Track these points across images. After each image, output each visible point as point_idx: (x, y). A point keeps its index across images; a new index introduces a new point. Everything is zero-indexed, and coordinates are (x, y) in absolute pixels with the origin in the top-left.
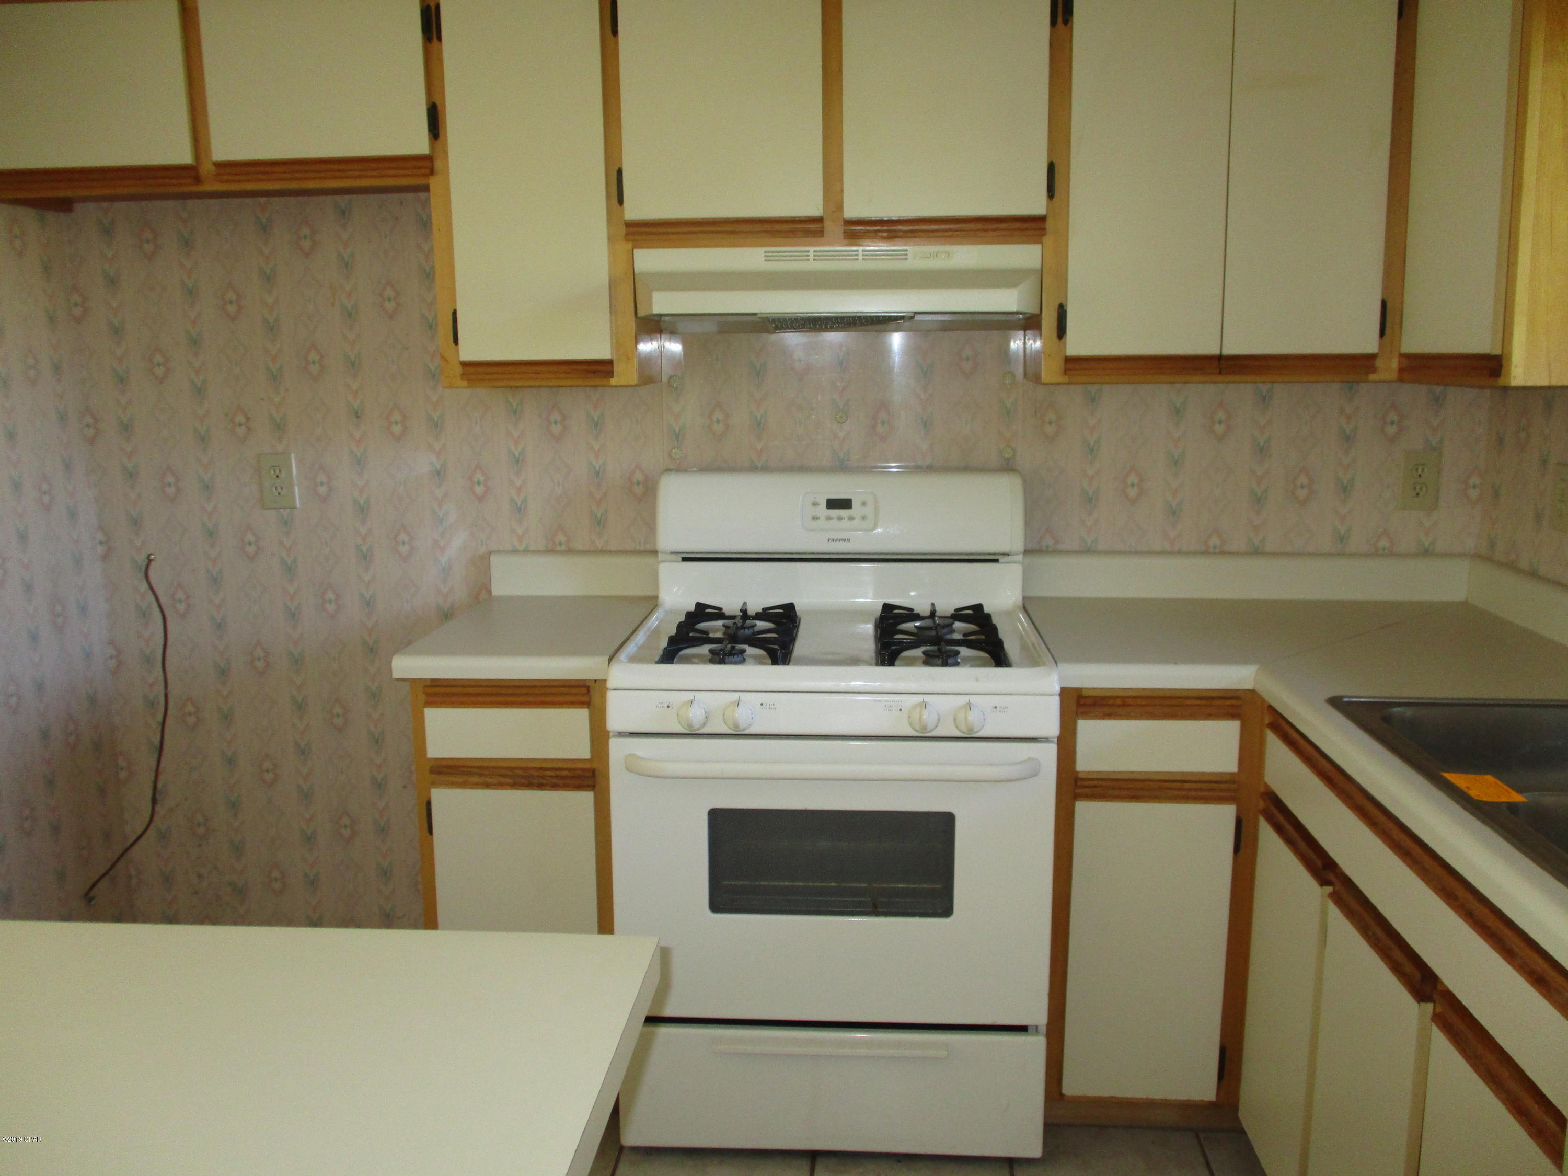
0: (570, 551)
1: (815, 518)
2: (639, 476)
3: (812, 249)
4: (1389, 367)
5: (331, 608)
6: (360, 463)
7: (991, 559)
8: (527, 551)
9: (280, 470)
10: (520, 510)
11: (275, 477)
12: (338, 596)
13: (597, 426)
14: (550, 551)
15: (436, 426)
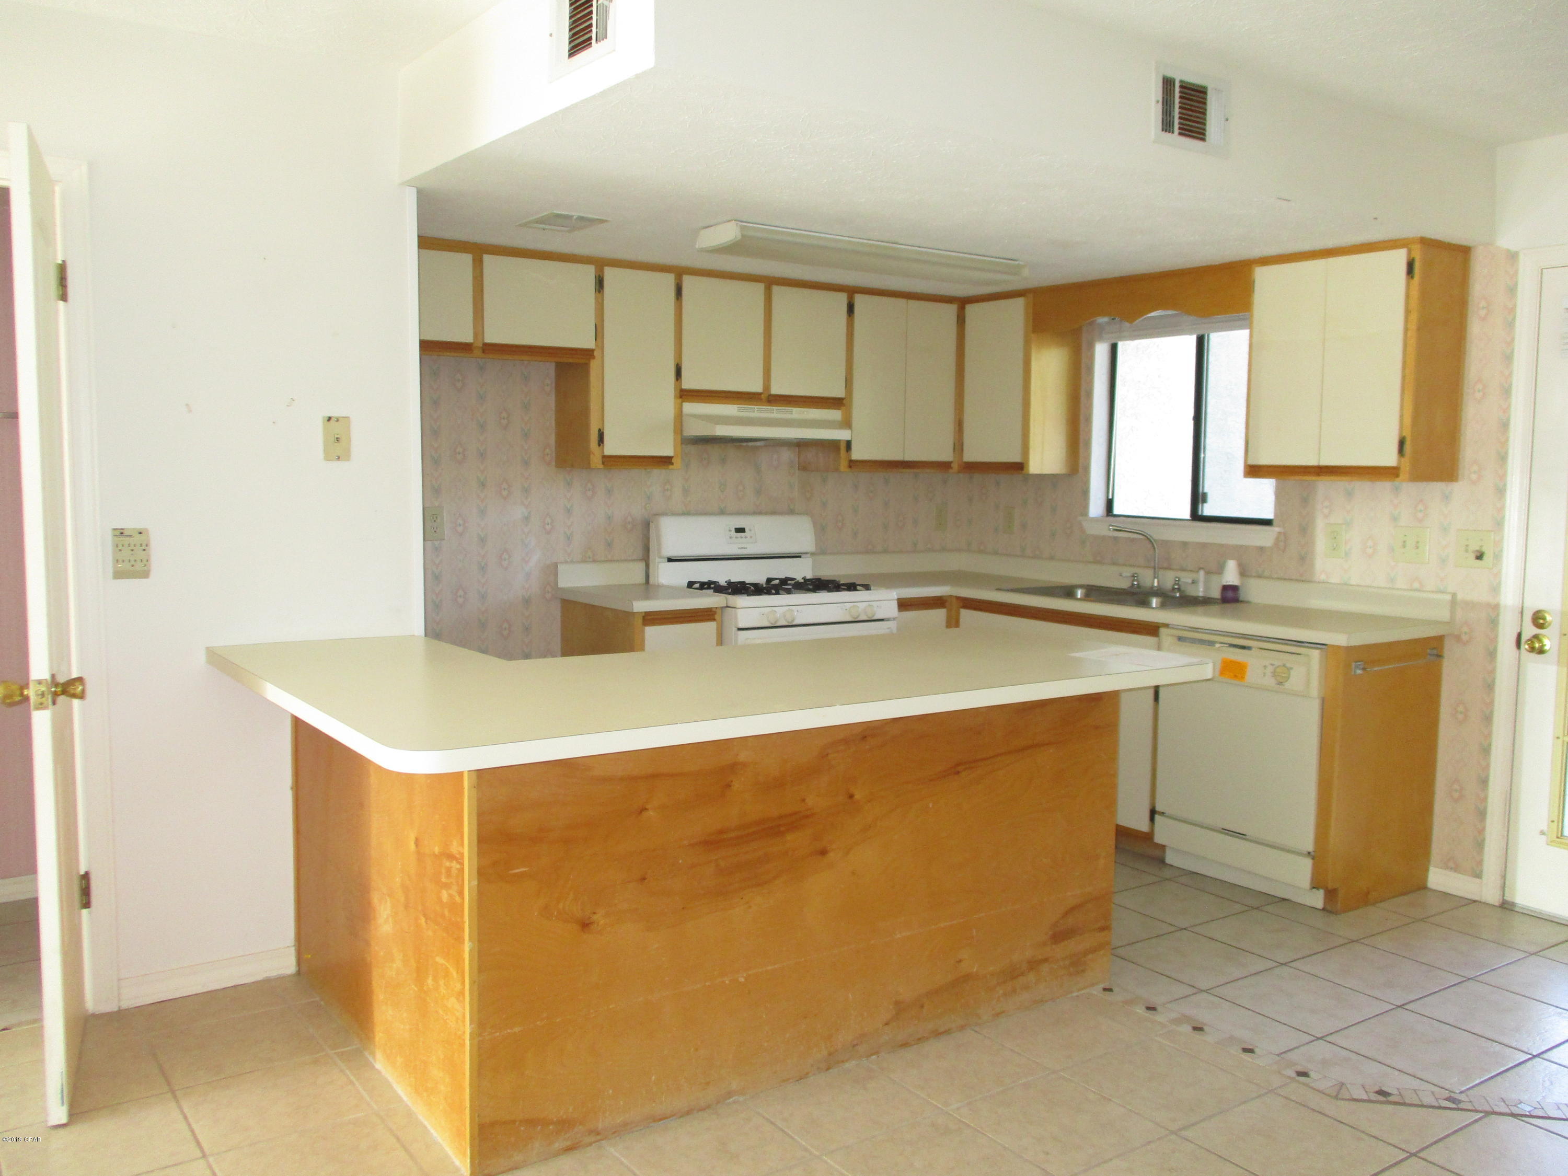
0: (594, 561)
1: (731, 538)
2: (630, 519)
3: (756, 407)
4: (955, 466)
5: (461, 600)
6: (482, 513)
7: (797, 556)
8: (572, 562)
9: (436, 517)
10: (569, 538)
11: (433, 521)
12: (465, 593)
13: (609, 492)
14: (584, 561)
15: (526, 491)
